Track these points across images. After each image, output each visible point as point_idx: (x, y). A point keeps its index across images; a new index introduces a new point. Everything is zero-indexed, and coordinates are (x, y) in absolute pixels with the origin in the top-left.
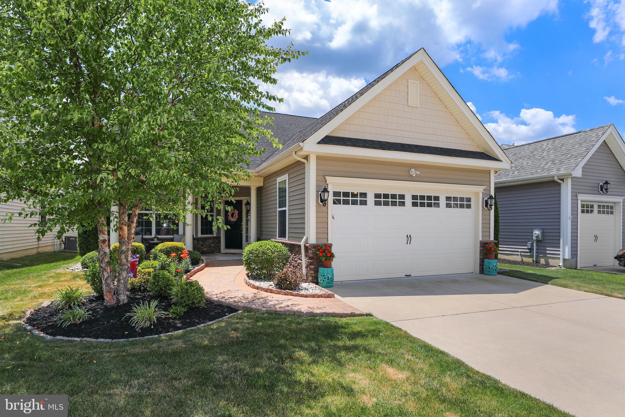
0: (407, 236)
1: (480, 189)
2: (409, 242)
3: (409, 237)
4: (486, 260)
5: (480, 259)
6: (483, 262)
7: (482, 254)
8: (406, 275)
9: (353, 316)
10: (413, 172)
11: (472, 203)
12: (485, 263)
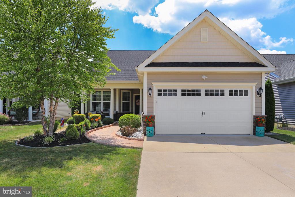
0: (202, 112)
1: (254, 85)
2: (203, 115)
3: (203, 113)
4: (257, 127)
5: (254, 126)
6: (256, 128)
7: (255, 124)
8: (202, 134)
9: (132, 148)
10: (204, 77)
11: (249, 93)
12: (256, 129)
